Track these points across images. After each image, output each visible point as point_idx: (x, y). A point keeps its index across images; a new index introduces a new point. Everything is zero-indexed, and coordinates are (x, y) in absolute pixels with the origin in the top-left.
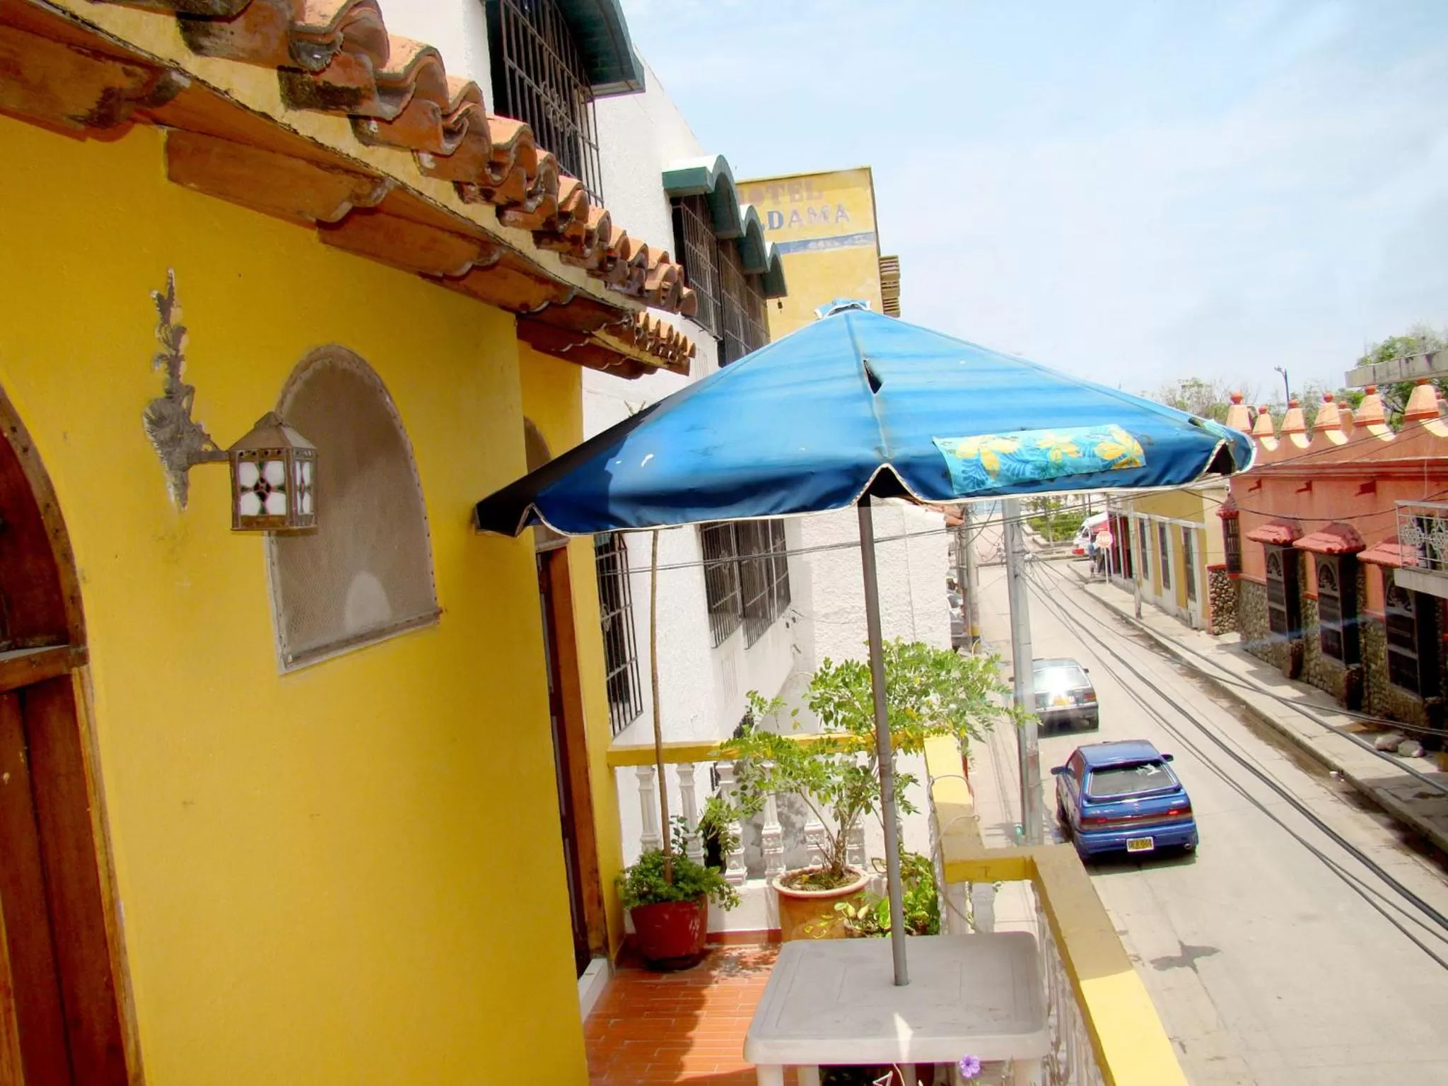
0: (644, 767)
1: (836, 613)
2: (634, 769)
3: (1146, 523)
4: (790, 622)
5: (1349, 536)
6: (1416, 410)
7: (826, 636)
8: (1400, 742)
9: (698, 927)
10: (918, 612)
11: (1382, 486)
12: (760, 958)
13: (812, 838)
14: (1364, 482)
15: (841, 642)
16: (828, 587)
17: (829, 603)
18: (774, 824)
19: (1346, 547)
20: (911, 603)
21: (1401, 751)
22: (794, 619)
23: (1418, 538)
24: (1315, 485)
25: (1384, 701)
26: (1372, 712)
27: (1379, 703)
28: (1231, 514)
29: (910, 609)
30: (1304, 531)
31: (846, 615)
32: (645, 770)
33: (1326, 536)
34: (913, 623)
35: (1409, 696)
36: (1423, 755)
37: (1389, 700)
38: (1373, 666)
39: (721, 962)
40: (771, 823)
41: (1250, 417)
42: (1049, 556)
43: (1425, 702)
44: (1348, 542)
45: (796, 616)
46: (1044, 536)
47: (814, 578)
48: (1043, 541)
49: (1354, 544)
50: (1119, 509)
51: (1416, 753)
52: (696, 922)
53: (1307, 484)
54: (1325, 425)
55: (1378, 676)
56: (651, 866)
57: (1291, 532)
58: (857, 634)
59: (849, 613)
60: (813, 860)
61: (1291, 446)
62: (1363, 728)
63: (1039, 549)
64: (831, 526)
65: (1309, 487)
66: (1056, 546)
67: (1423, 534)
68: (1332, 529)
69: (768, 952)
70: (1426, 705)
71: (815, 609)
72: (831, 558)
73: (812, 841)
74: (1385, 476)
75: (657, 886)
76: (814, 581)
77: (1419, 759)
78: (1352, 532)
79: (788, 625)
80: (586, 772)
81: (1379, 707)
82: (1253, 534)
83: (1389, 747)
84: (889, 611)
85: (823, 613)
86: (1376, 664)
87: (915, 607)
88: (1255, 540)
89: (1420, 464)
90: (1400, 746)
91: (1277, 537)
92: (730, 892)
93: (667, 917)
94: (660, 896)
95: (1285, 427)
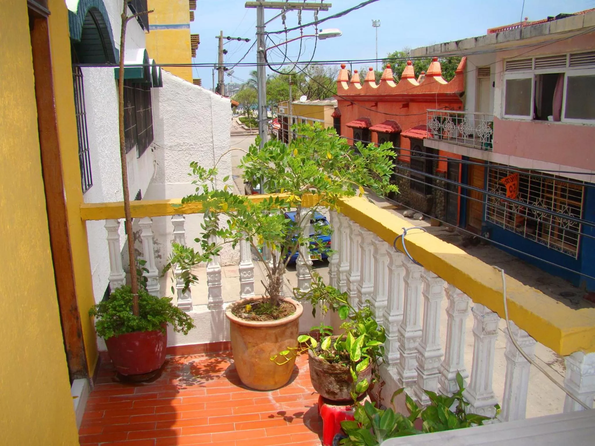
0: (112, 221)
1: (175, 146)
2: (103, 222)
3: (296, 120)
4: (153, 149)
5: (395, 126)
6: (432, 72)
7: (171, 157)
8: (414, 214)
9: (161, 349)
10: (217, 147)
11: (411, 105)
12: (208, 366)
13: (245, 274)
14: (403, 103)
15: (177, 160)
16: (172, 133)
17: (172, 141)
18: (216, 264)
19: (393, 130)
20: (212, 142)
21: (414, 218)
22: (155, 148)
23: (437, 125)
24: (379, 104)
25: (405, 196)
26: (399, 201)
27: (402, 197)
28: (338, 116)
29: (212, 145)
30: (372, 124)
31: (181, 147)
32: (112, 223)
33: (384, 126)
34: (214, 152)
35: (419, 195)
36: (423, 219)
37: (409, 196)
38: (401, 182)
39: (178, 373)
40: (214, 264)
41: (348, 75)
42: (250, 134)
43: (426, 197)
44: (394, 128)
45: (156, 146)
46: (247, 125)
47: (165, 127)
48: (246, 128)
49: (397, 130)
50: (283, 114)
51: (421, 218)
52: (160, 345)
53: (376, 104)
54: (386, 78)
55: (403, 186)
56: (123, 303)
57: (367, 124)
58: (186, 156)
59: (182, 146)
60: (245, 290)
61: (369, 87)
62: (396, 207)
63: (245, 131)
64: (174, 102)
65: (376, 105)
66: (252, 129)
67: (439, 124)
68: (387, 123)
69: (213, 360)
70: (427, 198)
71: (165, 143)
72: (174, 118)
73: (245, 276)
74: (413, 101)
75: (129, 320)
76: (165, 129)
77: (422, 221)
78: (396, 124)
79: (152, 150)
80: (66, 225)
81: (402, 199)
82: (349, 124)
83: (410, 216)
84: (202, 146)
85: (169, 146)
86: (402, 181)
87: (215, 144)
88: (350, 127)
89: (433, 95)
90: (414, 215)
91: (361, 126)
92: (187, 319)
93: (137, 344)
94: (132, 327)
95: (366, 79)
